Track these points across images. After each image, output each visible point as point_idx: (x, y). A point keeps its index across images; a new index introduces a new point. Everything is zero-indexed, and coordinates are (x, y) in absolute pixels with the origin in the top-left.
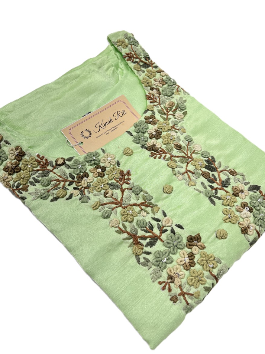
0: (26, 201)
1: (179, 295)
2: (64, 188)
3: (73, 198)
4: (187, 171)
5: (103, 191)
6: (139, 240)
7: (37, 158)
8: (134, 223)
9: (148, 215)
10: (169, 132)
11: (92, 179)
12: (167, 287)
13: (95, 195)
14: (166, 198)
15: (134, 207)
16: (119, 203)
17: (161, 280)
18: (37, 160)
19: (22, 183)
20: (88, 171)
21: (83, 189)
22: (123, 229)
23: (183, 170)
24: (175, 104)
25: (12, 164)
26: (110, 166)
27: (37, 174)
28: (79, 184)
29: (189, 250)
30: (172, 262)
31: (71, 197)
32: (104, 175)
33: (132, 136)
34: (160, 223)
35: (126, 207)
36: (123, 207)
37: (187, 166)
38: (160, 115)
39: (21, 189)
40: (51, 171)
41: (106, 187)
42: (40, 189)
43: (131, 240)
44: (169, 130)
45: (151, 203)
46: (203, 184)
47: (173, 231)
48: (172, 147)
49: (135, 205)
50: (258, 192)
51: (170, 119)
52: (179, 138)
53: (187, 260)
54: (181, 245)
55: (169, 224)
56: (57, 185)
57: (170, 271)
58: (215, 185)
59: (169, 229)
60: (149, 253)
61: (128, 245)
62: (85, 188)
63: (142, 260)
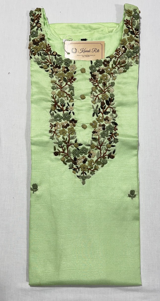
0: (31, 59)
1: (53, 132)
2: (48, 66)
3: (48, 72)
4: (97, 96)
5: (60, 79)
6: (56, 106)
7: (47, 45)
8: (60, 99)
9: (67, 100)
10: (108, 74)
11: (60, 71)
12: (52, 127)
13: (56, 78)
14: (79, 100)
15: (65, 93)
16: (61, 87)
17: (52, 123)
18: (47, 46)
19: (35, 51)
20: (61, 66)
21: (54, 72)
22: (55, 98)
23: (96, 95)
24: (125, 64)
25: (37, 41)
26: (71, 71)
27: (42, 52)
28: (54, 69)
29: (69, 123)
30: (61, 121)
31: (47, 71)
32: (66, 73)
33: (91, 65)
34: (68, 107)
35: (62, 91)
36: (61, 90)
37: (100, 94)
38: (113, 63)
39: (33, 53)
40: (49, 55)
41: (62, 78)
42: (40, 59)
43: (54, 104)
44: (108, 73)
45: (72, 97)
46: (98, 106)
47: (70, 113)
48: (102, 82)
49: (66, 93)
50: (114, 126)
51: (116, 69)
52: (109, 80)
53: (65, 124)
54: (68, 119)
55: (71, 110)
56: (46, 62)
57: (57, 123)
58: (102, 110)
59: (70, 111)
60: (56, 112)
61: (52, 104)
62: (55, 72)
63: (52, 113)
